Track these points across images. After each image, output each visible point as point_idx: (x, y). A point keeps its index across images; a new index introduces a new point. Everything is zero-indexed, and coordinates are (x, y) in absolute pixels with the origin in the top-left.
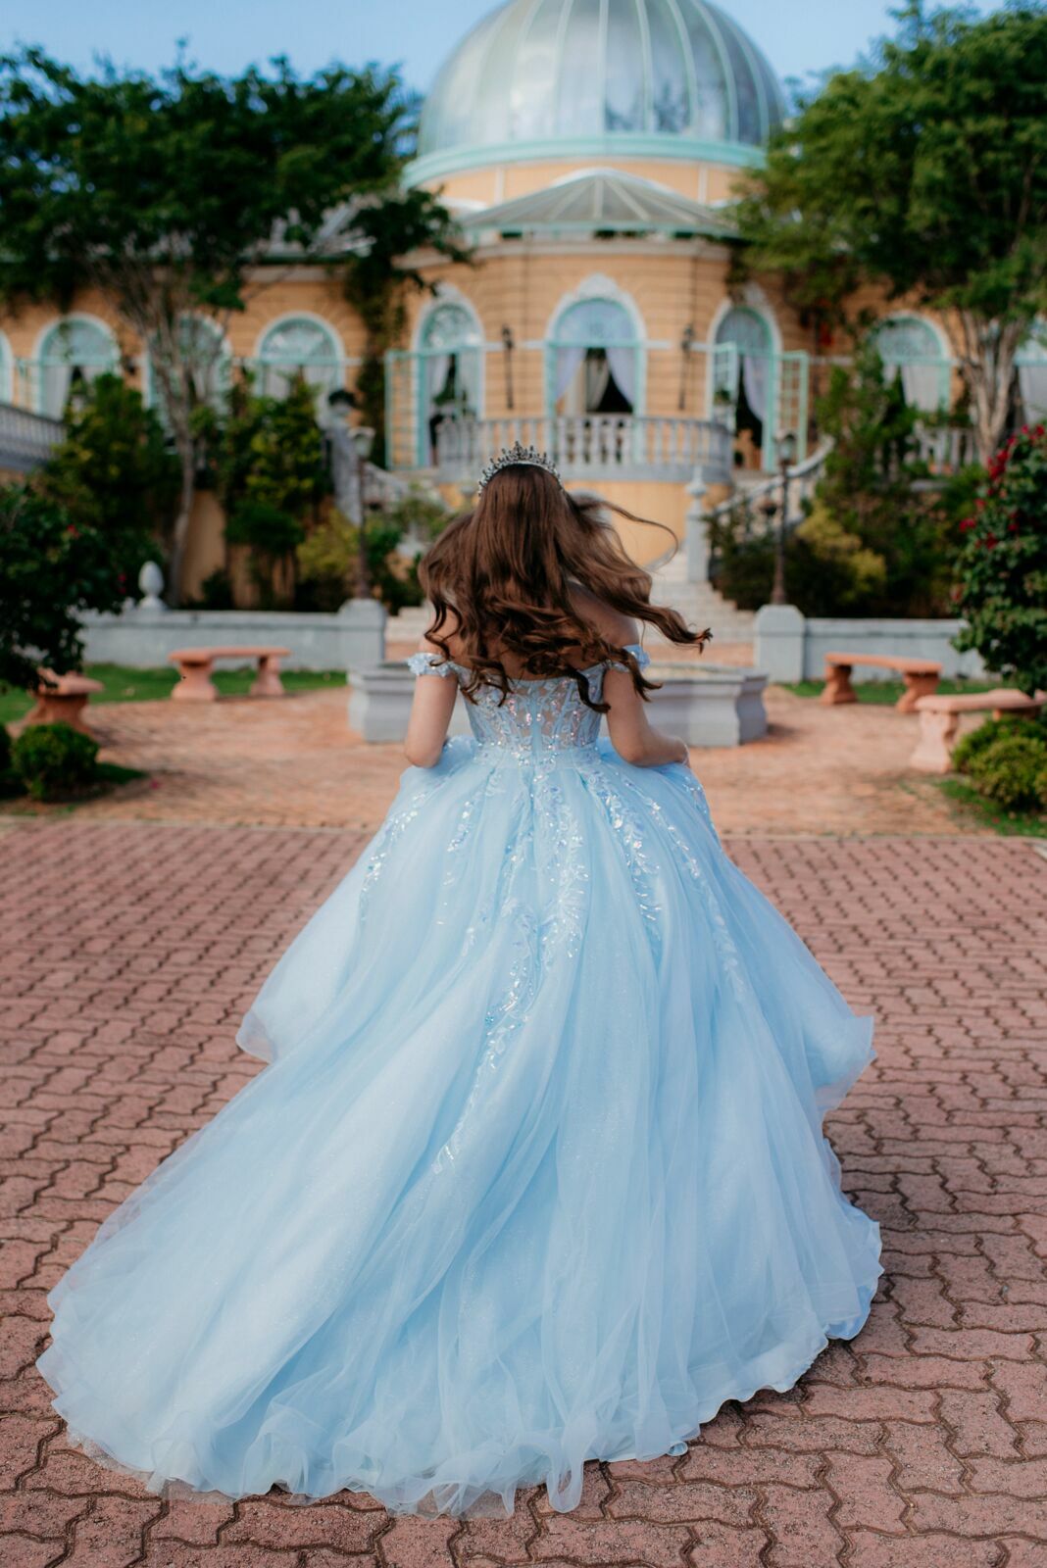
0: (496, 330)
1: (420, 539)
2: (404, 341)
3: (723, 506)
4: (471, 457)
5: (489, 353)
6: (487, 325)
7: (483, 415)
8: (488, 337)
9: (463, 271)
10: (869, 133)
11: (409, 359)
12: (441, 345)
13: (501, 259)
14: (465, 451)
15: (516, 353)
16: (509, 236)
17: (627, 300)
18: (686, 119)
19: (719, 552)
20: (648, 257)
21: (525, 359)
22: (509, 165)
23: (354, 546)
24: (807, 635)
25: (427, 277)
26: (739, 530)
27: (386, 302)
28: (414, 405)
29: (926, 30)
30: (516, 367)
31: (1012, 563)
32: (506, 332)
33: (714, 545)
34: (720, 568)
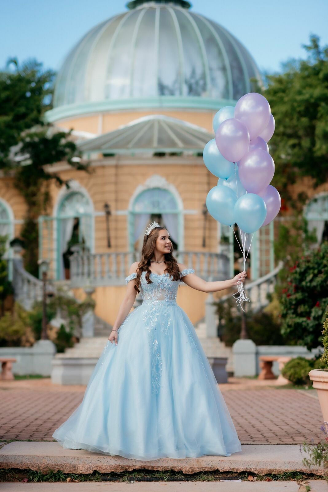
0: (101, 205)
1: (63, 317)
2: (48, 211)
3: (225, 298)
4: (89, 274)
5: (97, 217)
6: (95, 203)
7: (93, 251)
8: (96, 209)
9: (82, 174)
10: (293, 109)
11: (52, 221)
12: (70, 212)
13: (103, 167)
14: (86, 270)
15: (112, 218)
16: (106, 155)
17: (172, 189)
18: (204, 88)
19: (223, 322)
20: (183, 166)
21: (116, 220)
22: (105, 114)
23: (28, 321)
24: (257, 354)
25: (64, 177)
26: (234, 310)
27: (39, 190)
28: (55, 245)
29: (322, 56)
30: (112, 225)
31: (294, 302)
32: (106, 206)
33: (220, 318)
34: (224, 331)
